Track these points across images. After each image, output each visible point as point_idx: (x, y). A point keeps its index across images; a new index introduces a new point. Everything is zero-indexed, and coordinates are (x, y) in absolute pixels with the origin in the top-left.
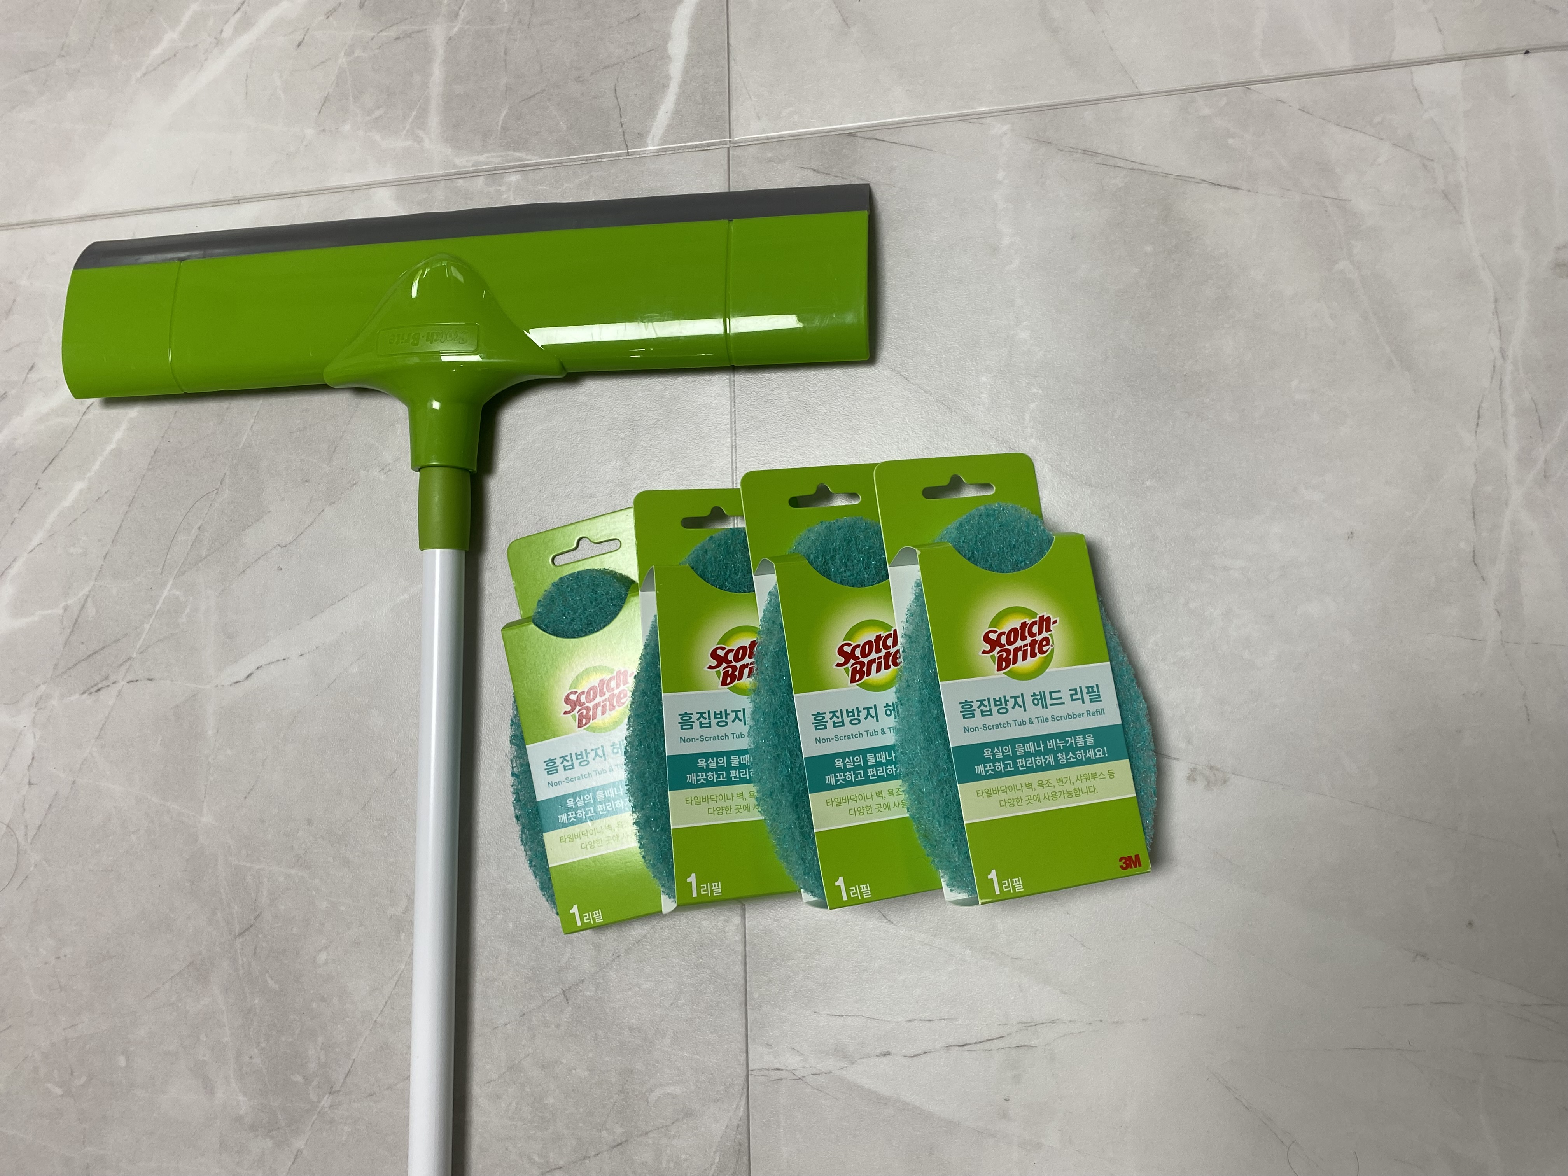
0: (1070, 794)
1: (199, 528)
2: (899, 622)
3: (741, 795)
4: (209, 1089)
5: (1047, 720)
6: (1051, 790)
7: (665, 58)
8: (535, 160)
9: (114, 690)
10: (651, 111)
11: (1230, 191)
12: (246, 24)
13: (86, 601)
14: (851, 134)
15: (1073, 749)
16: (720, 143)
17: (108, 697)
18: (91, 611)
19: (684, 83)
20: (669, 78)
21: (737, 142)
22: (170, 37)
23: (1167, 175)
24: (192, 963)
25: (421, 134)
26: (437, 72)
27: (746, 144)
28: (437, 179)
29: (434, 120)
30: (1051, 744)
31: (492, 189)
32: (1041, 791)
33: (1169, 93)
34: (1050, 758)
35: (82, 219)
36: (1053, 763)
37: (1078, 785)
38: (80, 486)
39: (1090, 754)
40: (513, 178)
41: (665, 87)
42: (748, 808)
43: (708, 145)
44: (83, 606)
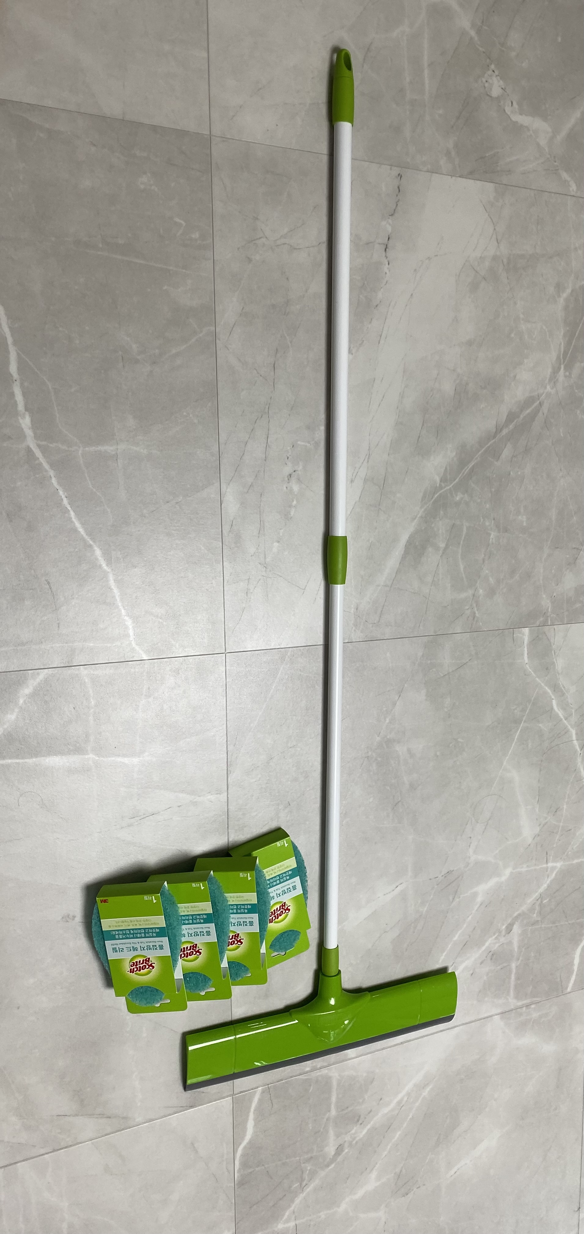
0: (125, 921)
1: (414, 932)
2: (180, 962)
3: (233, 901)
4: (409, 750)
5: (133, 943)
6: (133, 923)
7: (255, 1120)
8: (300, 1077)
9: (443, 873)
10: (260, 1101)
11: (60, 1114)
12: (399, 1102)
13: (452, 901)
14: (191, 1107)
15: (124, 934)
16: (236, 1094)
17: (444, 871)
18: (451, 898)
19: (249, 1112)
20: (254, 1113)
21: (230, 1096)
22: (425, 1093)
23: (82, 1115)
24: (415, 790)
25: (339, 1078)
26: (334, 1099)
27: (227, 1096)
28: (334, 1064)
29: (335, 1083)
30: (132, 936)
31: (314, 1065)
32: (136, 923)
33: (81, 1143)
34: (132, 932)
35: (455, 1027)
36: (131, 931)
37: (122, 924)
38: (455, 938)
39: (117, 933)
40: (308, 1069)
41: (255, 1110)
42: (231, 897)
43: (240, 1093)
44: (453, 899)
